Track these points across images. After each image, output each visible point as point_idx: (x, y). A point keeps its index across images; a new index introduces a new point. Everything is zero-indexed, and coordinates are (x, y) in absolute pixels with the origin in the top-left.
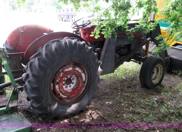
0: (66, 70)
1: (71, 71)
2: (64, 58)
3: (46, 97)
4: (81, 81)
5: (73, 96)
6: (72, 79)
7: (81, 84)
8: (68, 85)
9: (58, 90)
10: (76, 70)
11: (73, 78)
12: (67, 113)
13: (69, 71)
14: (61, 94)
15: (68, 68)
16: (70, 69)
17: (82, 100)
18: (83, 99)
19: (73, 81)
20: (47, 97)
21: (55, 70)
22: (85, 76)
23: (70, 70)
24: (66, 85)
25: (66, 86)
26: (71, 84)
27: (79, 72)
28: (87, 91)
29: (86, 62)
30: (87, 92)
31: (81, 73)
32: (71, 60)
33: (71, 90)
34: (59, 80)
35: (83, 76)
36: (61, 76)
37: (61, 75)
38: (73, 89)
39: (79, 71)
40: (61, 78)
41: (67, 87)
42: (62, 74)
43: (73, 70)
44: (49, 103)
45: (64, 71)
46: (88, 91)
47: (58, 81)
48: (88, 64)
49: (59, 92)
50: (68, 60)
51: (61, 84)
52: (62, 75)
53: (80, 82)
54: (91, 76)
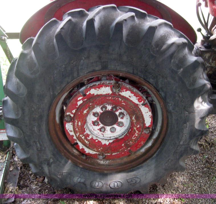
0: (93, 92)
1: (107, 95)
2: (82, 61)
3: (38, 145)
4: (138, 126)
5: (113, 154)
6: (117, 113)
7: (137, 132)
8: (109, 126)
9: (72, 133)
10: (123, 96)
11: (121, 113)
12: (94, 188)
13: (101, 95)
14: (80, 144)
15: (99, 88)
16: (106, 90)
17: (139, 168)
18: (142, 167)
19: (120, 120)
20: (41, 145)
21: (58, 88)
22: (150, 113)
23: (105, 93)
24: (101, 125)
25: (102, 128)
26: (115, 126)
27: (133, 102)
28: (155, 152)
29: (151, 81)
30: (155, 155)
31: (138, 105)
32: (104, 67)
33: (111, 141)
34: (74, 111)
35: (144, 113)
36: (79, 105)
37: (77, 101)
38: (117, 140)
39: (131, 99)
40: (78, 108)
41: (103, 130)
42: (82, 99)
43: (114, 94)
44: (45, 158)
45: (88, 93)
46: (157, 153)
47: (72, 113)
48: (160, 86)
49: (76, 140)
50: (97, 68)
51: (78, 122)
52: (81, 102)
53: (135, 128)
54: (170, 117)
